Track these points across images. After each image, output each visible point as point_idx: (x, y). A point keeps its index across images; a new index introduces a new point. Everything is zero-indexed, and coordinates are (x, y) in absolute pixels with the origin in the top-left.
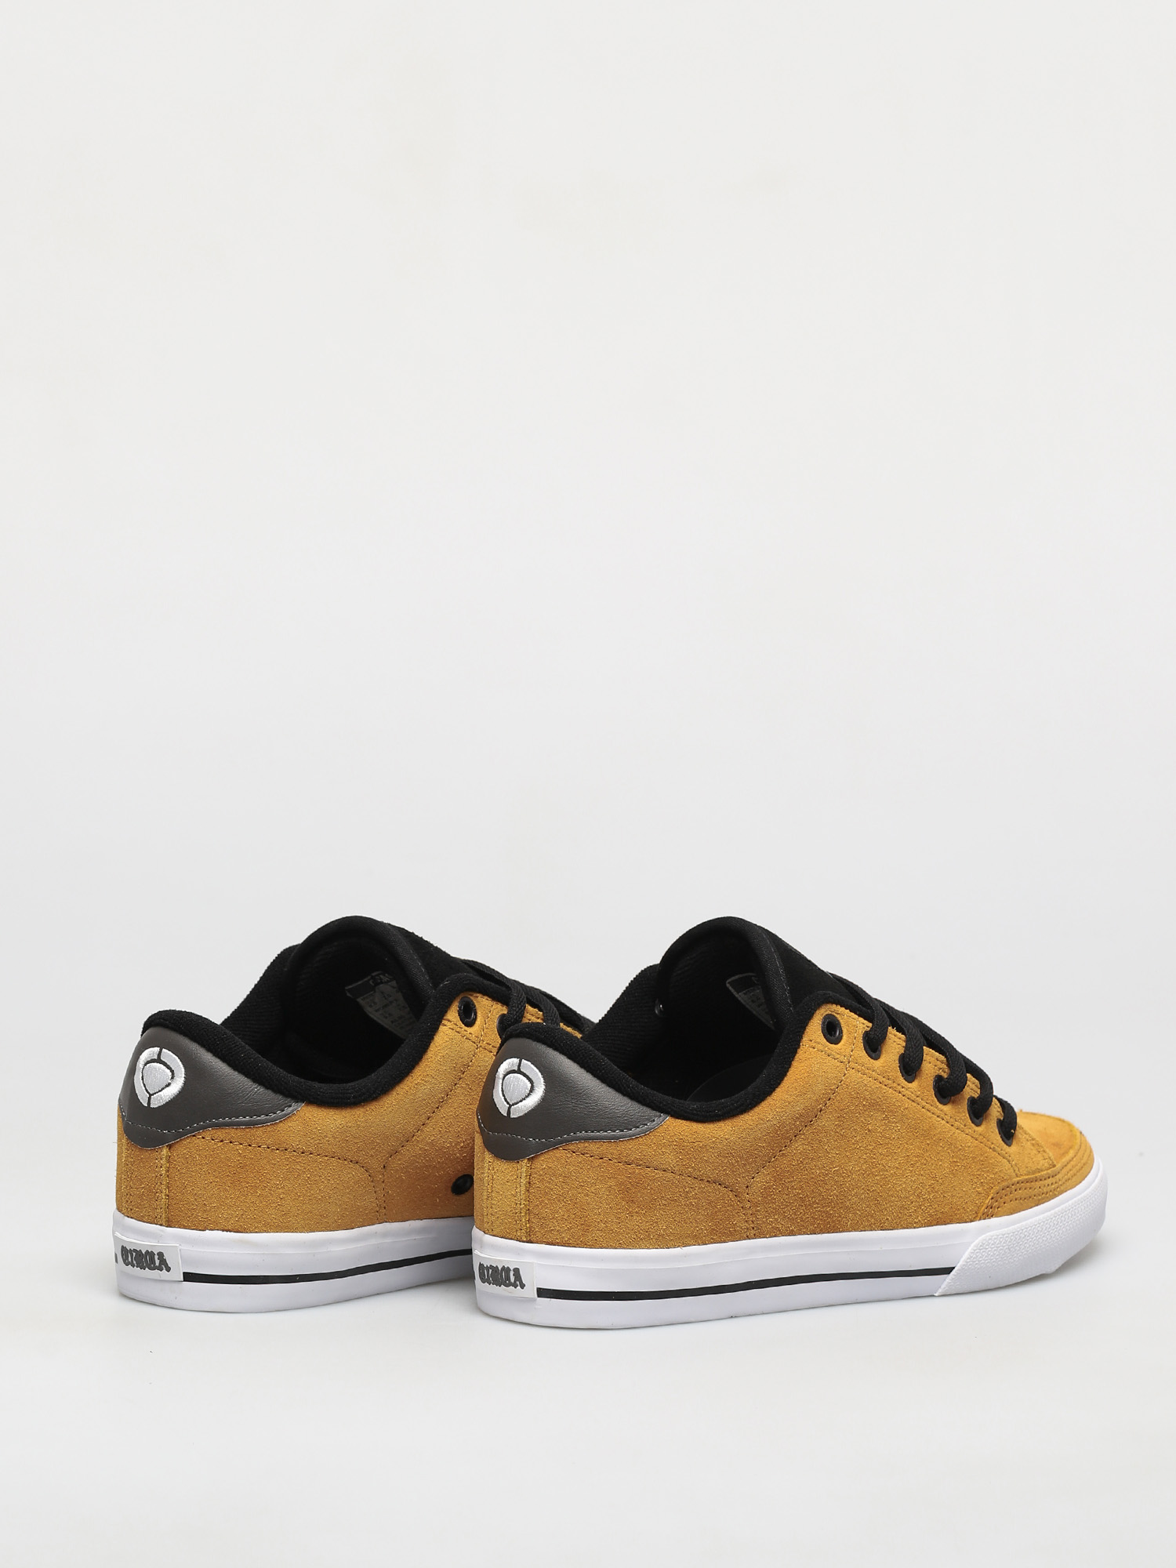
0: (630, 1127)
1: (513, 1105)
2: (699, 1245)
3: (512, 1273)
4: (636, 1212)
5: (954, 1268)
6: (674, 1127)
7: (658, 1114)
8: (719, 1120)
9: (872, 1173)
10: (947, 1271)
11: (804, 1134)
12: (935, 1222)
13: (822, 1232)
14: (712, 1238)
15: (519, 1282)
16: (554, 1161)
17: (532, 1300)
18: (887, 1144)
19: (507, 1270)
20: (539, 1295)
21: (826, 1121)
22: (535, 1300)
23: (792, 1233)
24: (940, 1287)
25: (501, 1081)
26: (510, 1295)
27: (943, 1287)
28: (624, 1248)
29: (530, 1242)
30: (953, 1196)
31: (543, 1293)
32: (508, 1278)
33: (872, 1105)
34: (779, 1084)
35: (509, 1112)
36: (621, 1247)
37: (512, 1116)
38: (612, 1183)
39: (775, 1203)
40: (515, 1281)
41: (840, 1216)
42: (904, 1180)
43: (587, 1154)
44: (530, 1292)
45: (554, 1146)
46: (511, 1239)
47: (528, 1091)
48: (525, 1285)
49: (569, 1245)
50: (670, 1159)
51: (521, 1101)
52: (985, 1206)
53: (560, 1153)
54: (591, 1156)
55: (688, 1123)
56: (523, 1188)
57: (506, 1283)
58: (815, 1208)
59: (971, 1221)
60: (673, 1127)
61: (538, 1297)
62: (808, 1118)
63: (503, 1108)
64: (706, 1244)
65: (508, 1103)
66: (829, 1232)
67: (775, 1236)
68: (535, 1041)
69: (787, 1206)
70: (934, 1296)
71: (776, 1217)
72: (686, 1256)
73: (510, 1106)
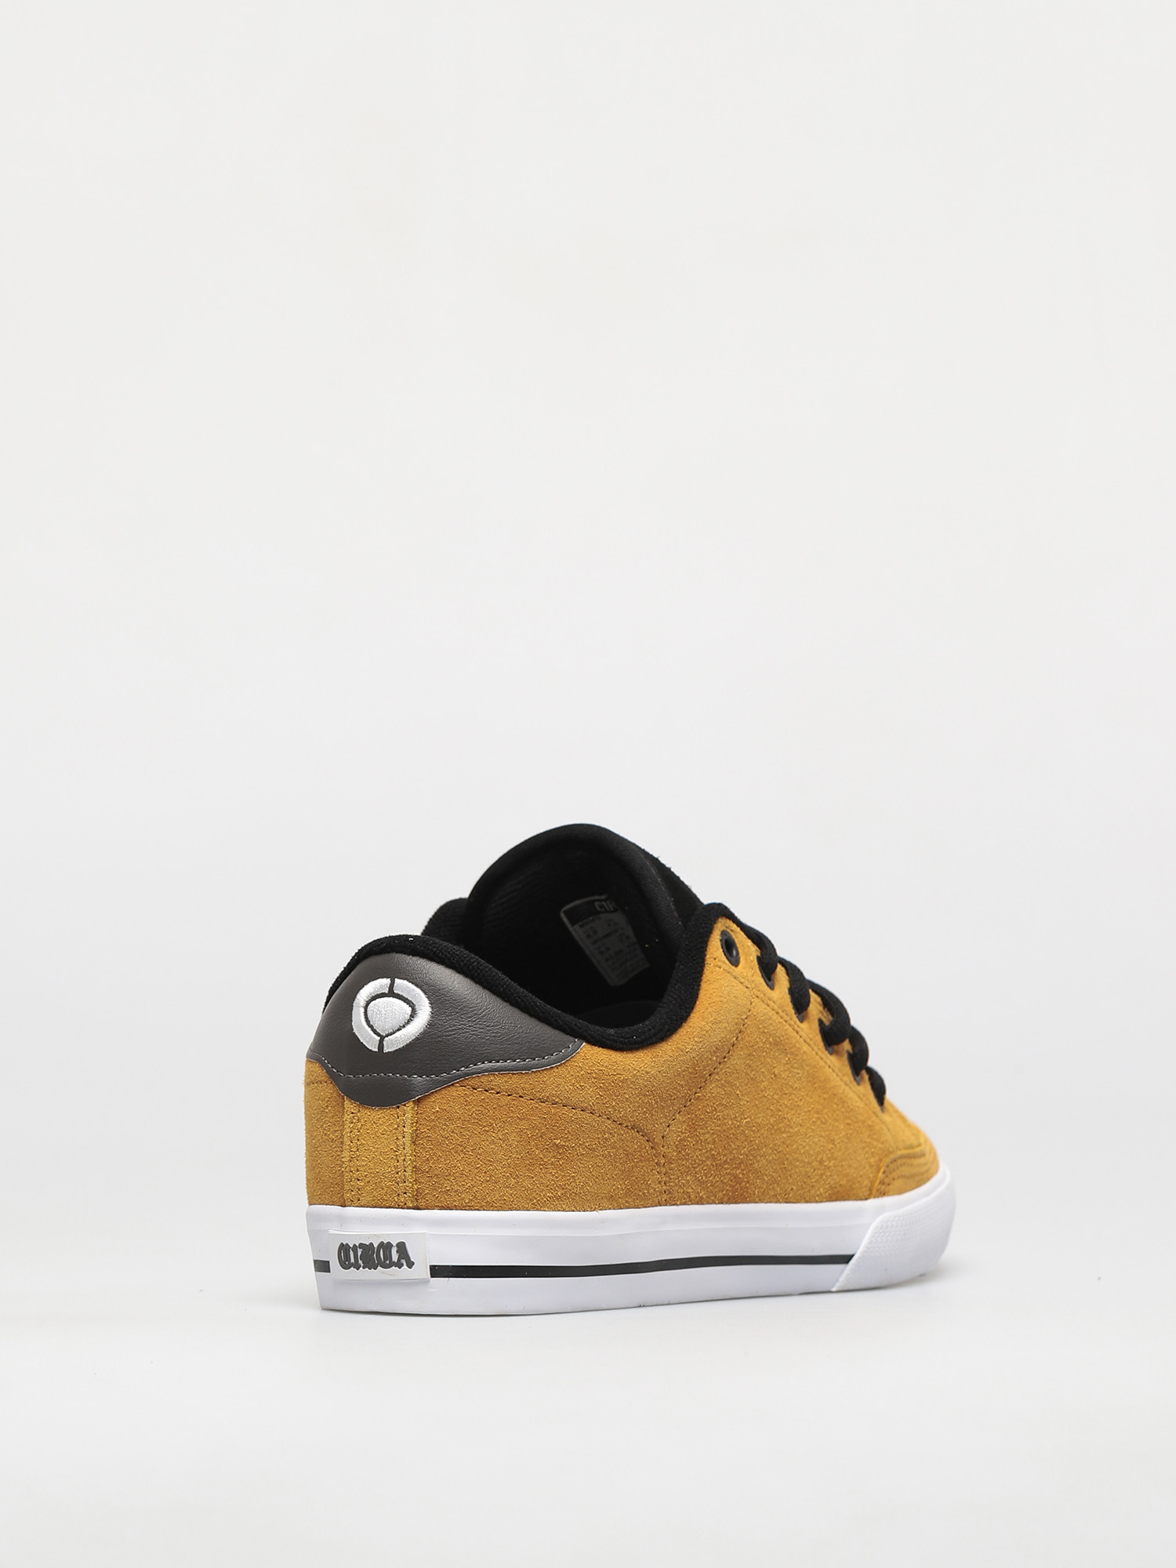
0: (543, 1055)
1: (387, 1036)
2: (614, 1209)
3: (394, 1250)
4: (552, 1164)
5: (851, 1257)
6: (592, 1055)
7: (572, 1039)
8: (637, 1049)
9: (779, 1129)
10: (845, 1259)
11: (718, 1073)
12: (834, 1197)
13: (729, 1202)
14: (627, 1202)
15: (404, 1257)
16: (450, 1101)
17: (425, 1282)
18: (791, 1094)
19: (386, 1247)
20: (432, 1276)
21: (737, 1060)
22: (428, 1282)
23: (700, 1202)
24: (837, 1280)
25: (362, 1010)
26: (393, 1278)
27: (842, 1279)
28: (538, 1210)
29: (417, 1208)
30: (850, 1166)
31: (437, 1271)
32: (388, 1256)
33: (776, 1044)
34: (692, 1008)
35: (381, 1045)
36: (535, 1208)
37: (386, 1050)
38: (524, 1125)
39: (687, 1160)
40: (399, 1260)
41: (748, 1182)
42: (807, 1140)
43: (492, 1089)
44: (421, 1271)
45: (449, 1083)
46: (390, 1207)
47: (408, 1017)
48: (413, 1263)
49: (471, 1208)
50: (589, 1095)
51: (399, 1030)
52: (878, 1181)
53: (456, 1092)
54: (498, 1093)
55: (605, 1051)
56: (407, 1140)
57: (387, 1264)
58: (726, 1169)
59: (866, 1199)
60: (590, 1056)
61: (432, 1277)
62: (724, 1052)
63: (370, 1042)
64: (621, 1209)
65: (378, 1034)
66: (736, 1203)
67: (685, 1204)
68: (409, 955)
69: (699, 1165)
70: (830, 1292)
71: (688, 1178)
72: (603, 1221)
73: (382, 1038)
